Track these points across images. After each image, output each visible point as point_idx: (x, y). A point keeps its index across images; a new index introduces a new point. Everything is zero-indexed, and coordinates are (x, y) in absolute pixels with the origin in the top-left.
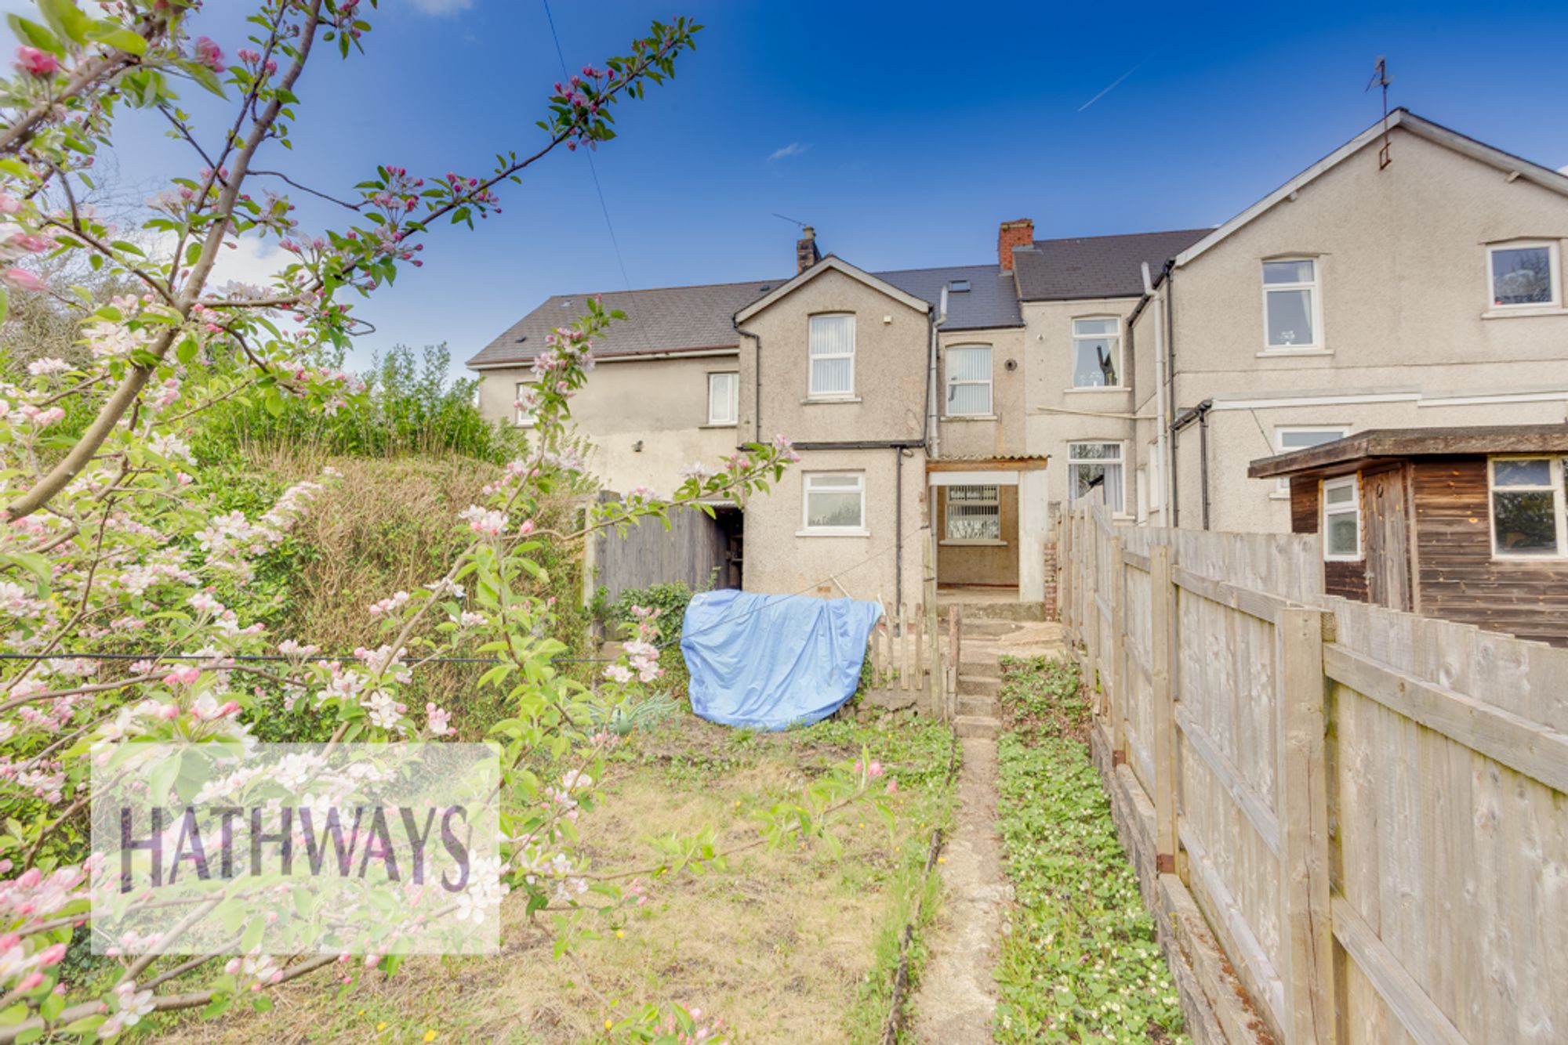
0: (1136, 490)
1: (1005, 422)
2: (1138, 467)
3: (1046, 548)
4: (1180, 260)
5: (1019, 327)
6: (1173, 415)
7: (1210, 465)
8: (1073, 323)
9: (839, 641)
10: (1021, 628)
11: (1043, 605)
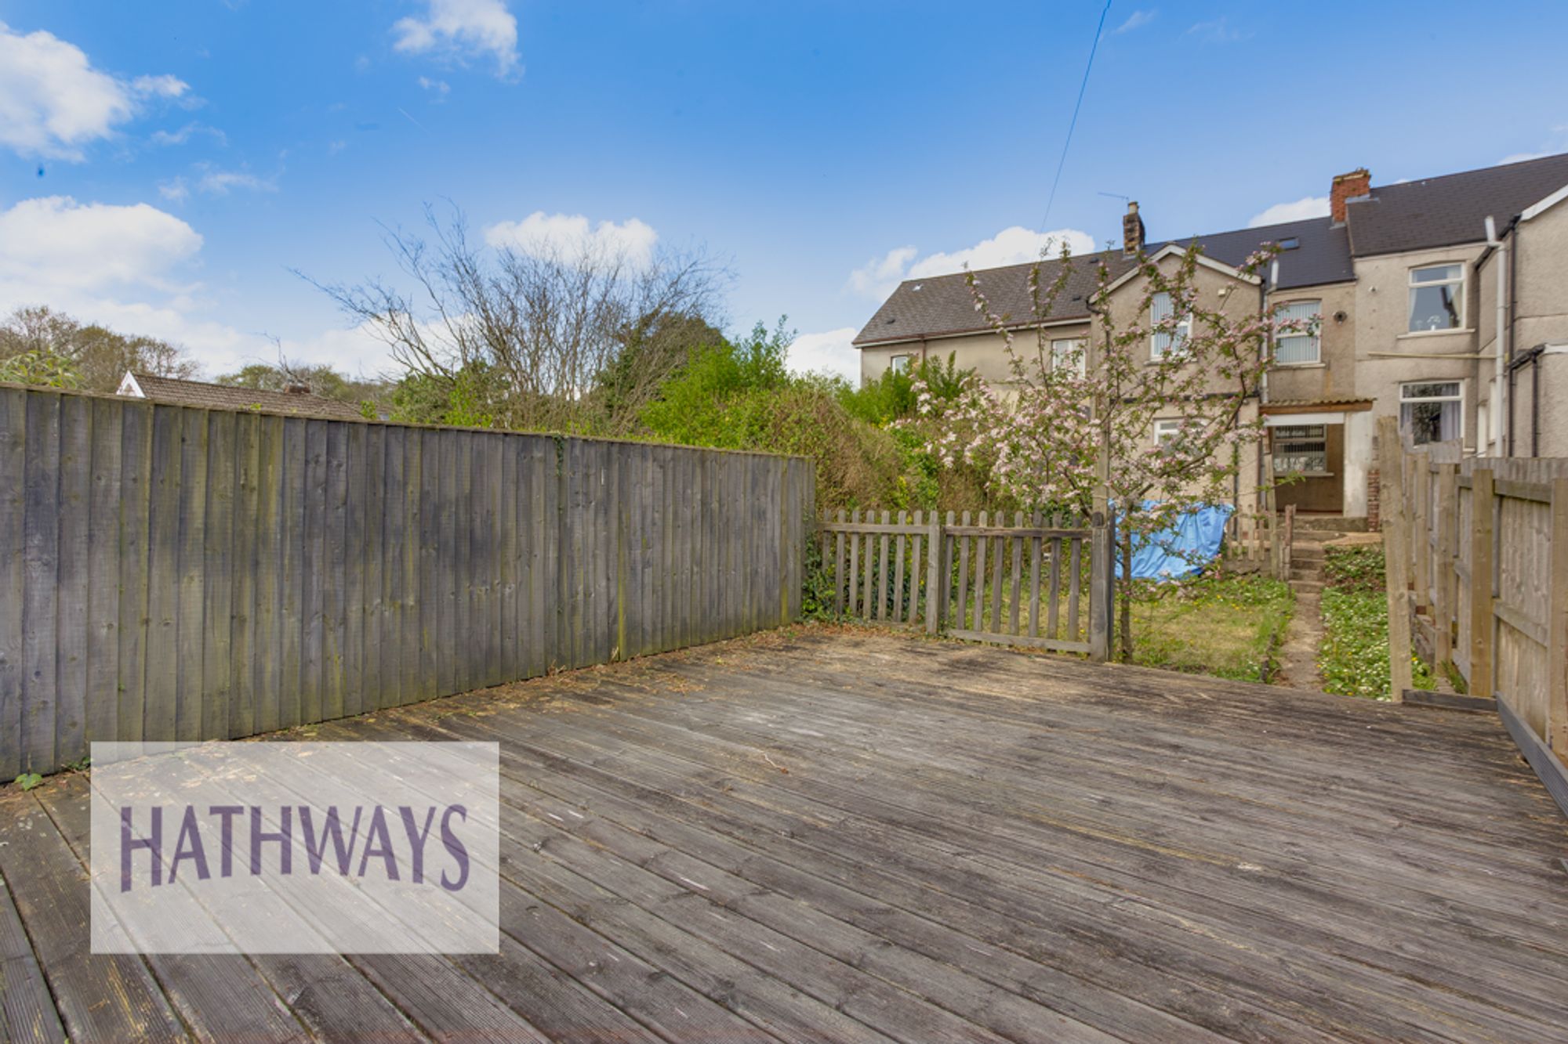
0: (1476, 425)
1: (1333, 368)
2: (1478, 403)
3: (1370, 473)
4: (1527, 214)
5: (1351, 280)
6: (1512, 356)
7: (1542, 401)
8: (1411, 273)
9: (1202, 529)
10: (1344, 536)
11: (1366, 520)
